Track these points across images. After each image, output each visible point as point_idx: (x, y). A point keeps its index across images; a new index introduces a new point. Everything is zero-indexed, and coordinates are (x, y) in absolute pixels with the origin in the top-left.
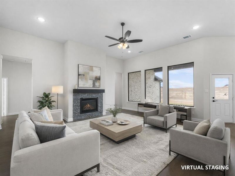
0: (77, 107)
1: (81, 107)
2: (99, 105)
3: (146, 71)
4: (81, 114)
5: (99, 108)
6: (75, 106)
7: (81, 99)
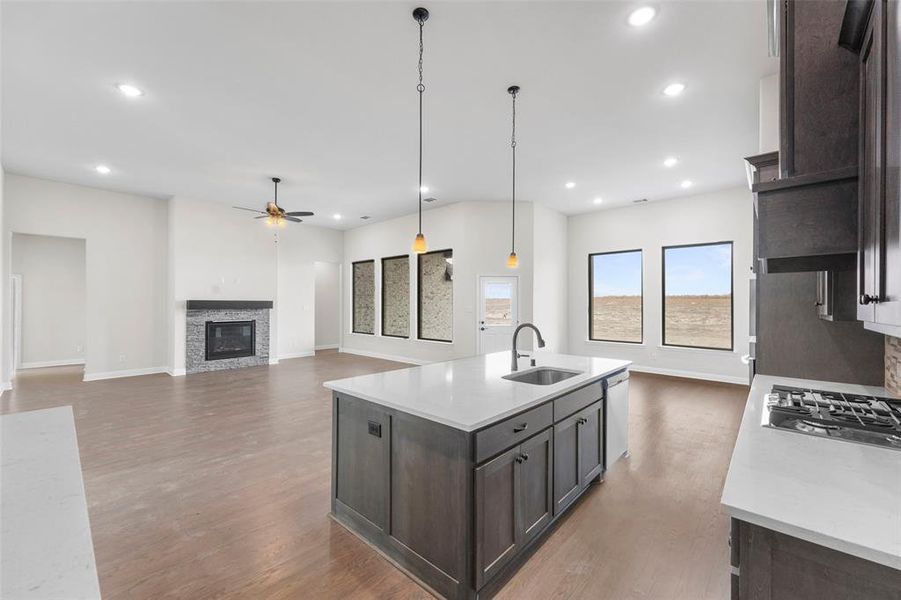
0: (197, 344)
1: (207, 344)
2: (257, 339)
3: (387, 262)
4: (207, 359)
5: (258, 347)
6: (192, 340)
7: (207, 323)
